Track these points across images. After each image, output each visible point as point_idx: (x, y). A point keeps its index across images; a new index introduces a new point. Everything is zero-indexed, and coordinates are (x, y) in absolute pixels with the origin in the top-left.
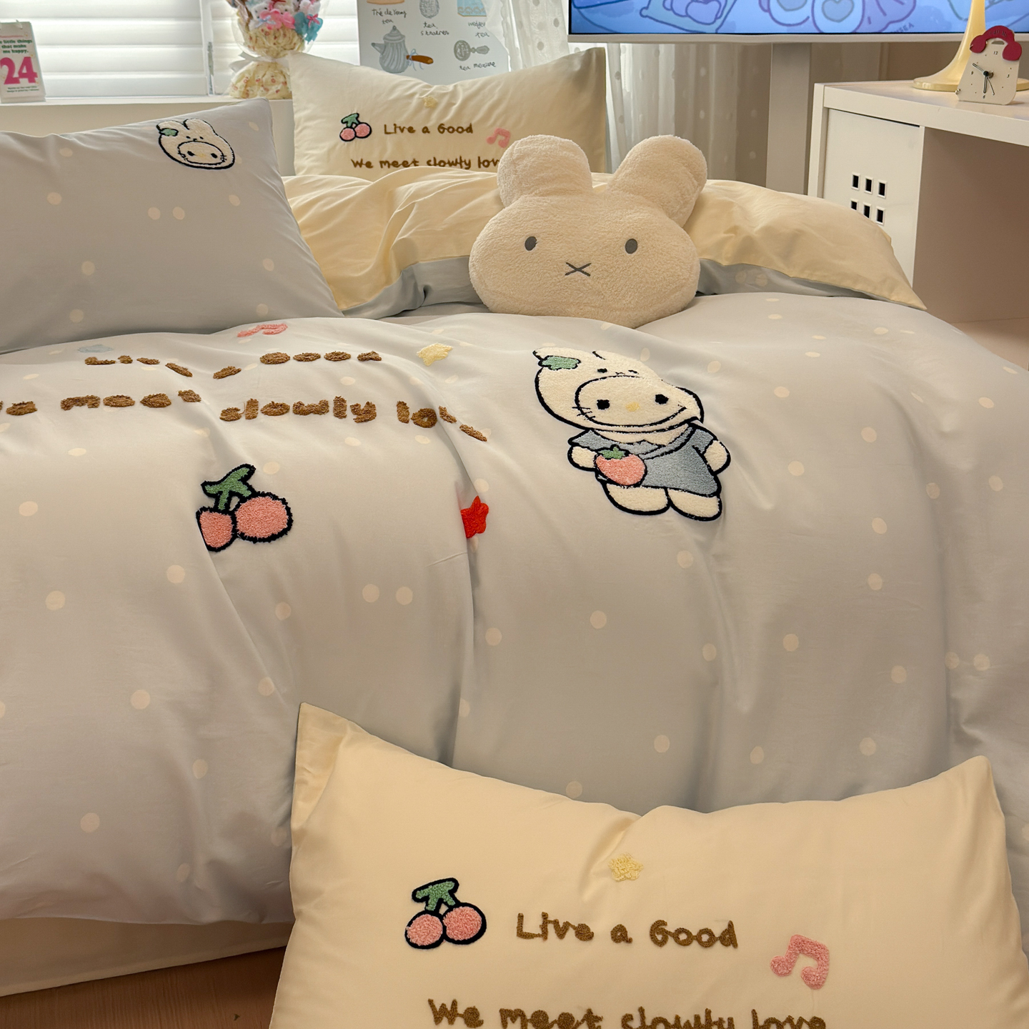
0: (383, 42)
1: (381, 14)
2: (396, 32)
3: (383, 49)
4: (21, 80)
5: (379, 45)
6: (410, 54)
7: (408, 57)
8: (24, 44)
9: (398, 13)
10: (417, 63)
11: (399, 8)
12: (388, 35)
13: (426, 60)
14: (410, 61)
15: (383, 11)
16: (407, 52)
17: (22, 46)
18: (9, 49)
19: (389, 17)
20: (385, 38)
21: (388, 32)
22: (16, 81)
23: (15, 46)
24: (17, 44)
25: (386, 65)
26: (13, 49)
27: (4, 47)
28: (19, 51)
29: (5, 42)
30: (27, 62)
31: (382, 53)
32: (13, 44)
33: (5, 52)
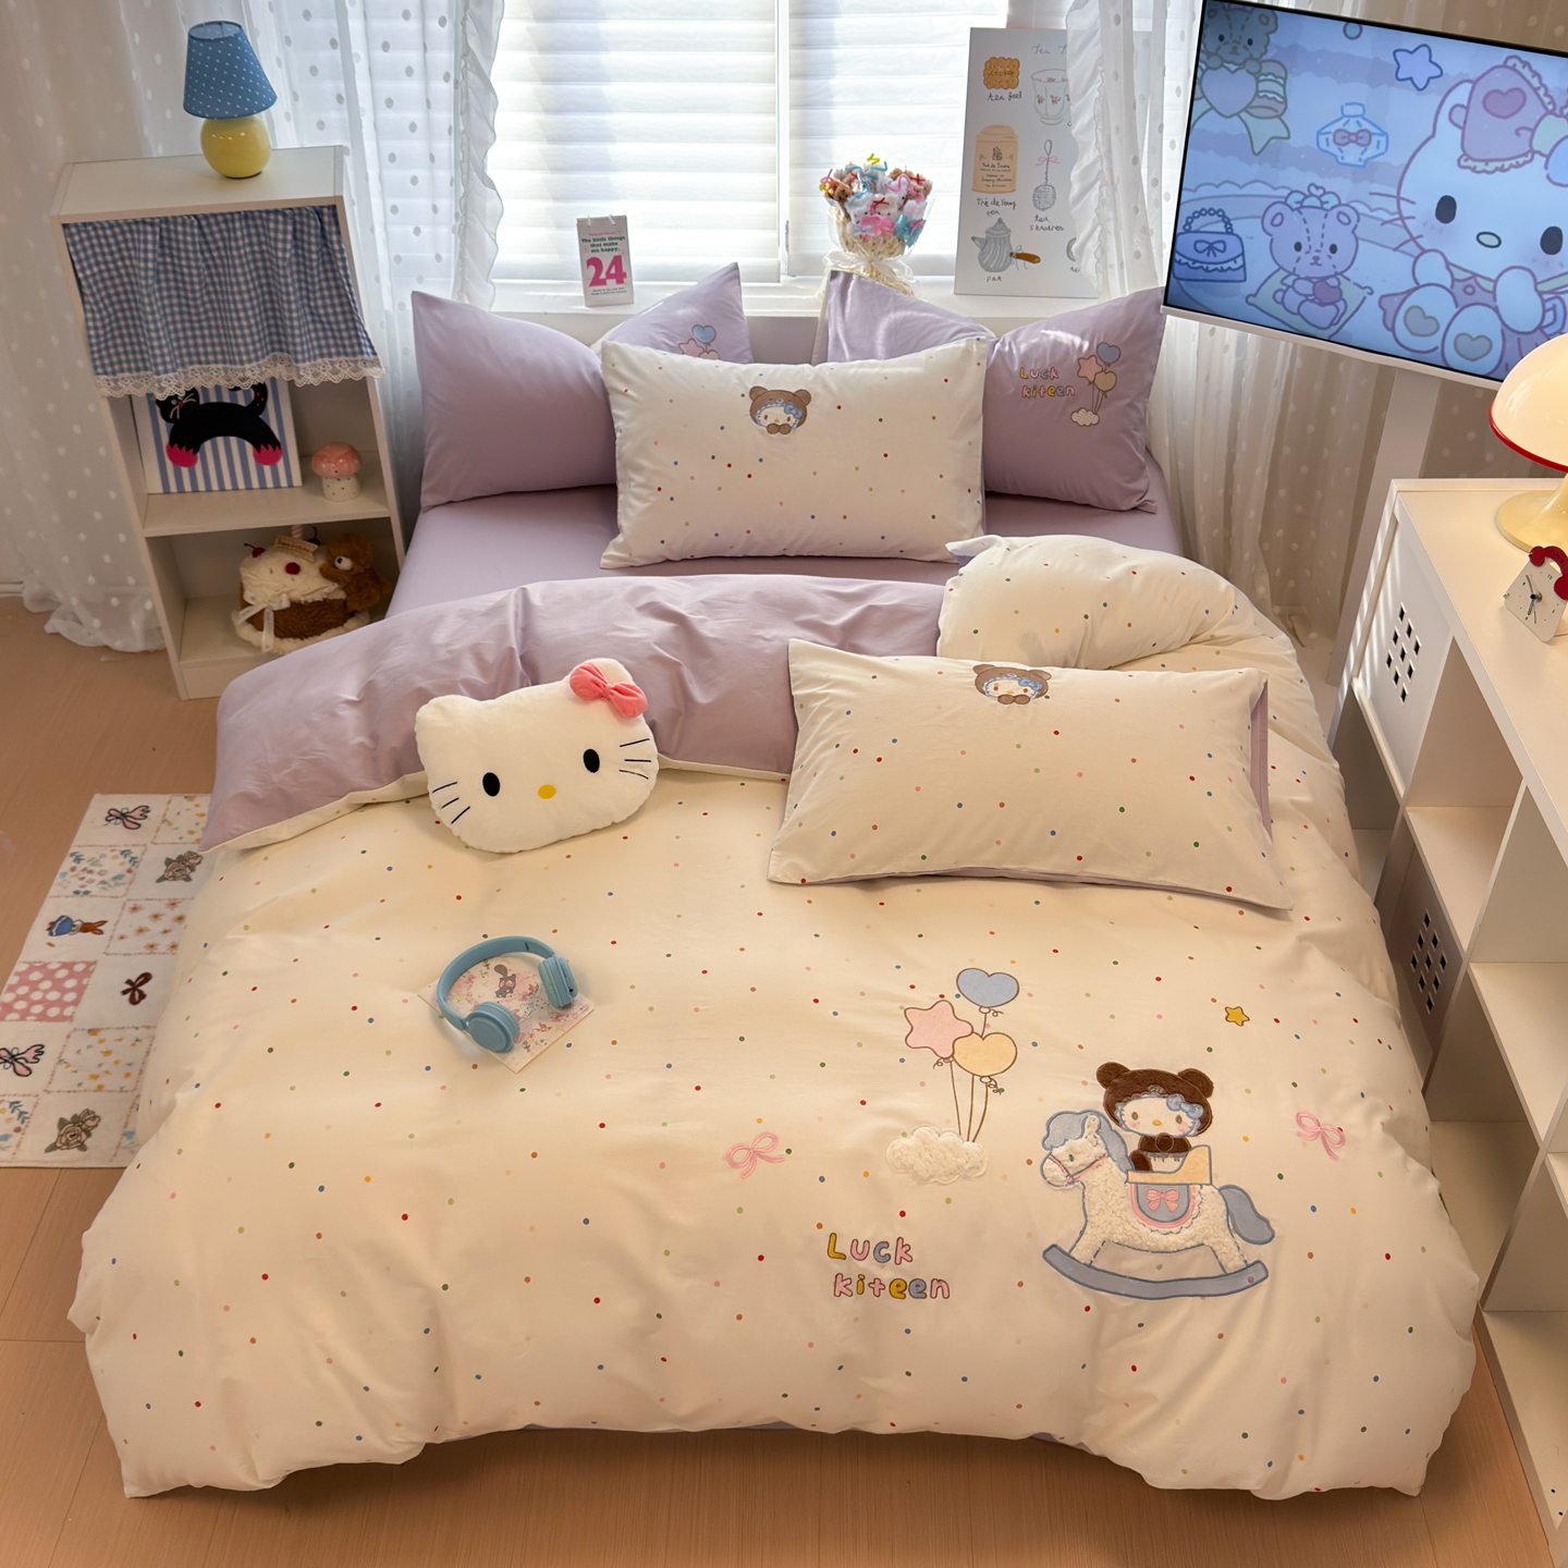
0: (984, 236)
1: (986, 204)
2: (1001, 225)
3: (983, 244)
4: (608, 281)
5: (980, 239)
6: (1014, 250)
7: (1011, 254)
8: (614, 241)
9: (1006, 203)
10: (1021, 262)
11: (1009, 198)
12: (992, 228)
13: (1032, 259)
14: (1014, 259)
15: (990, 201)
16: (1011, 248)
17: (613, 244)
18: (599, 248)
19: (995, 208)
20: (987, 232)
21: (992, 225)
22: (603, 282)
23: (605, 245)
24: (608, 241)
25: (985, 262)
26: (604, 247)
27: (593, 245)
28: (609, 250)
29: (594, 240)
30: (617, 261)
31: (982, 249)
32: (602, 243)
33: (593, 251)
